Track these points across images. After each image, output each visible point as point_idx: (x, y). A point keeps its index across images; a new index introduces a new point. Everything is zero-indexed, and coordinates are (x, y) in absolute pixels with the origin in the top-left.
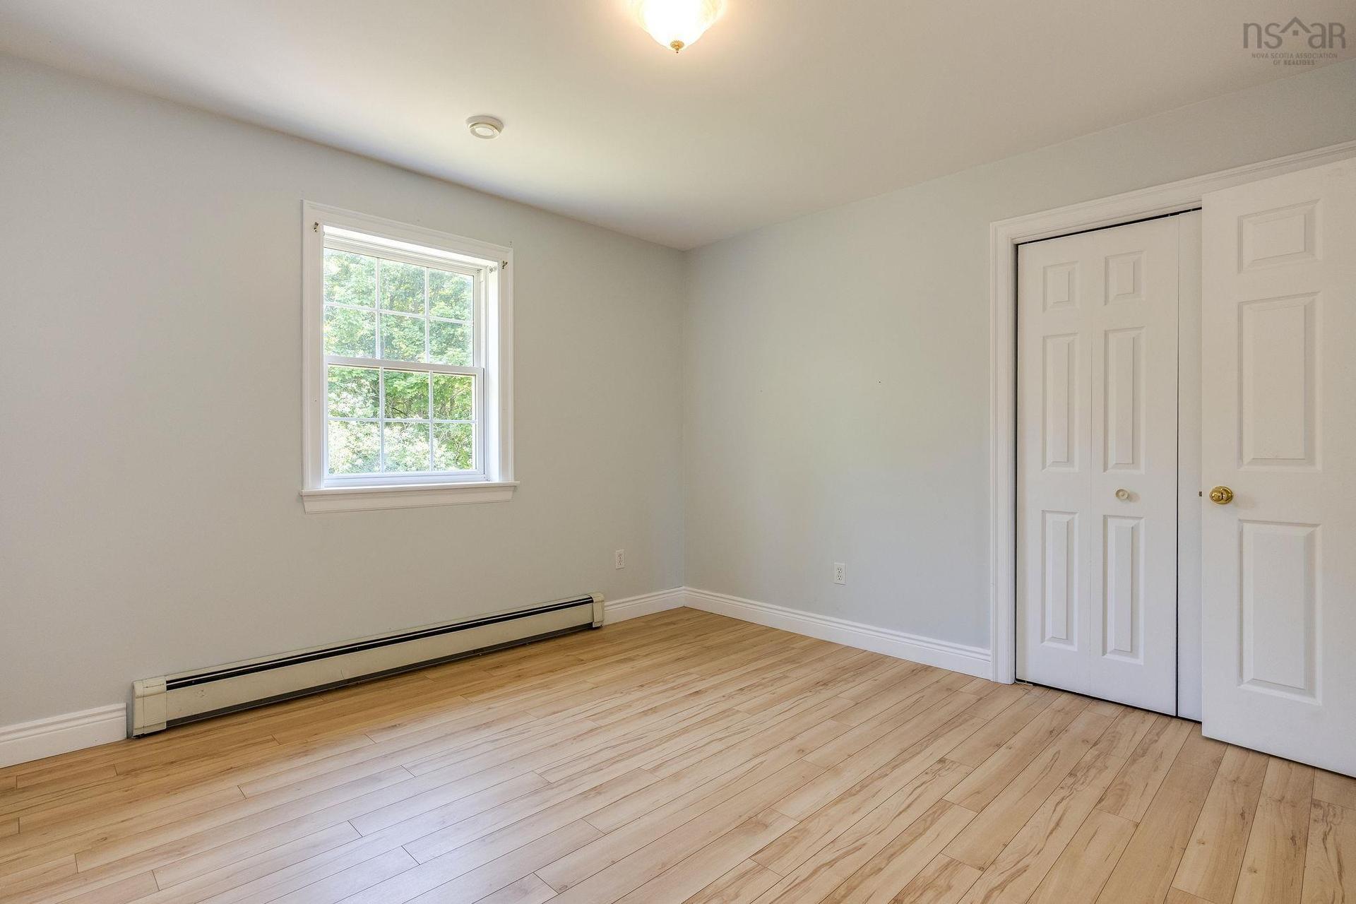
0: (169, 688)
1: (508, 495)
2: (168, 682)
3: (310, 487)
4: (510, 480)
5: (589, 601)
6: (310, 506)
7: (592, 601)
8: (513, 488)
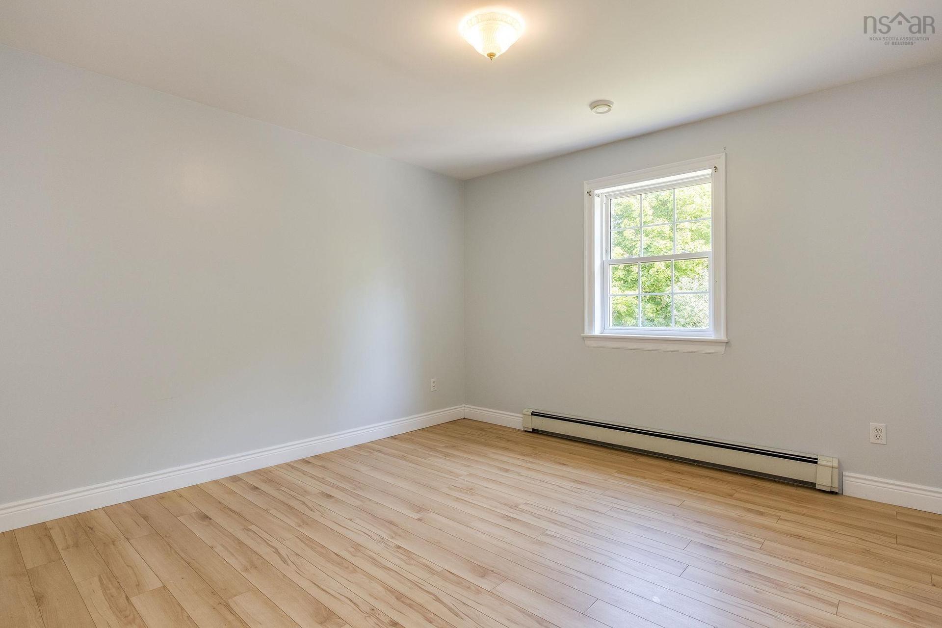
0: (532, 414)
1: (721, 349)
2: (533, 412)
3: (587, 333)
4: (723, 338)
5: (814, 461)
6: (588, 343)
7: (816, 463)
8: (725, 344)
